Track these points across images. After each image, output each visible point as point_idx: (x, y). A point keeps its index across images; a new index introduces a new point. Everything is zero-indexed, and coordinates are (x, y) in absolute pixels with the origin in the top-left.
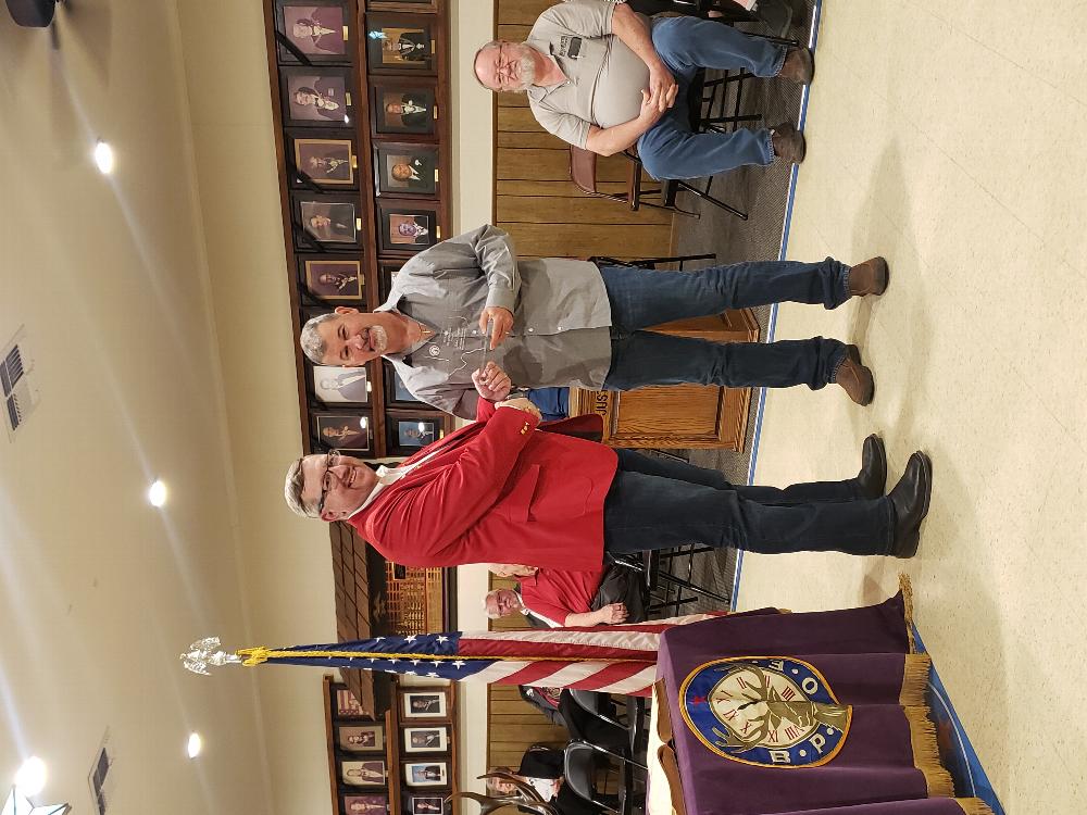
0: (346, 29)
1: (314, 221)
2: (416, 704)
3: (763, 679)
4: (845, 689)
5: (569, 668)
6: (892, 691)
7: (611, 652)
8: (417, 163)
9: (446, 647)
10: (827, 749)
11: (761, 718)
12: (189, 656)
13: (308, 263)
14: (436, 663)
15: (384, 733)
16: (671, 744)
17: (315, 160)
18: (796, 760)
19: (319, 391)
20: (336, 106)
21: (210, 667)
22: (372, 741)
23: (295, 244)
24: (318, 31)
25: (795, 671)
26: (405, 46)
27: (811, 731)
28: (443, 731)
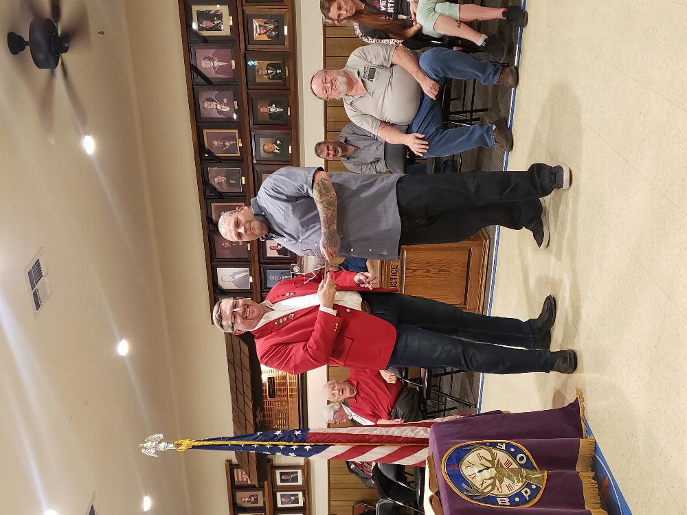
0: (233, 62)
1: (216, 179)
2: (283, 477)
3: (493, 455)
4: (543, 459)
5: (375, 449)
6: (571, 463)
7: (401, 439)
8: (278, 142)
9: (300, 438)
10: (532, 497)
11: (491, 478)
12: (145, 445)
13: (213, 205)
14: (294, 447)
15: (264, 496)
16: (437, 494)
17: (216, 142)
18: (513, 503)
19: (220, 283)
20: (228, 109)
21: (157, 452)
22: (256, 501)
23: (205, 191)
24: (216, 64)
25: (512, 450)
26: (270, 71)
27: (523, 486)
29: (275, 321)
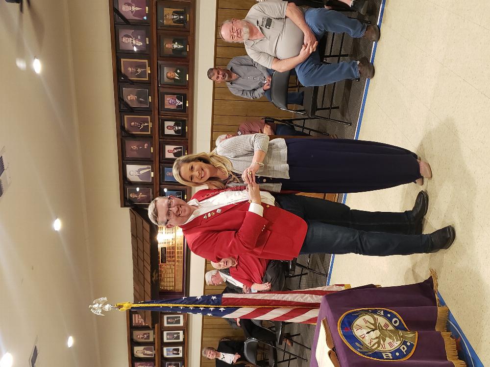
0: (147, 8)
1: (129, 97)
2: (169, 320)
3: (375, 319)
4: (412, 324)
5: (274, 311)
6: (432, 324)
7: (293, 304)
8: (178, 71)
9: (216, 302)
10: (408, 352)
11: (377, 338)
12: (94, 306)
13: (126, 117)
14: (212, 309)
15: (154, 334)
16: (334, 349)
18: (395, 357)
19: (128, 176)
20: (142, 44)
21: (103, 312)
22: (148, 337)
23: (120, 107)
24: (134, 8)
25: (389, 315)
26: (175, 17)
27: (401, 344)
28: (181, 332)
29: (204, 215)
